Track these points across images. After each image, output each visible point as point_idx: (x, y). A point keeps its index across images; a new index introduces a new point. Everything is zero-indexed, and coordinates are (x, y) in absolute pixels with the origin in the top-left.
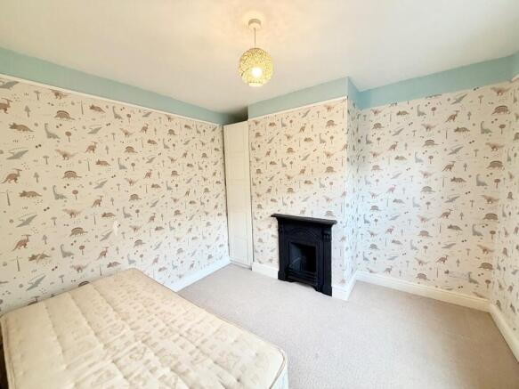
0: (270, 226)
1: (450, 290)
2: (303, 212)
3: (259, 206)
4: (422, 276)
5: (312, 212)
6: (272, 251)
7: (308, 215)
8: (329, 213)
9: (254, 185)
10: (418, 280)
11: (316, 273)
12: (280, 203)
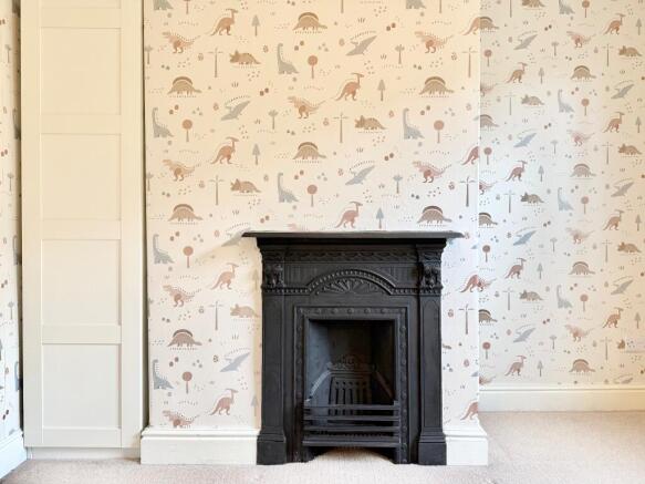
0: (226, 279)
1: (628, 381)
2: (350, 216)
3: (183, 211)
4: (581, 365)
5: (380, 215)
6: (233, 366)
7: (365, 225)
8: (433, 212)
9: (161, 132)
10: (575, 376)
11: (397, 404)
12: (269, 192)
